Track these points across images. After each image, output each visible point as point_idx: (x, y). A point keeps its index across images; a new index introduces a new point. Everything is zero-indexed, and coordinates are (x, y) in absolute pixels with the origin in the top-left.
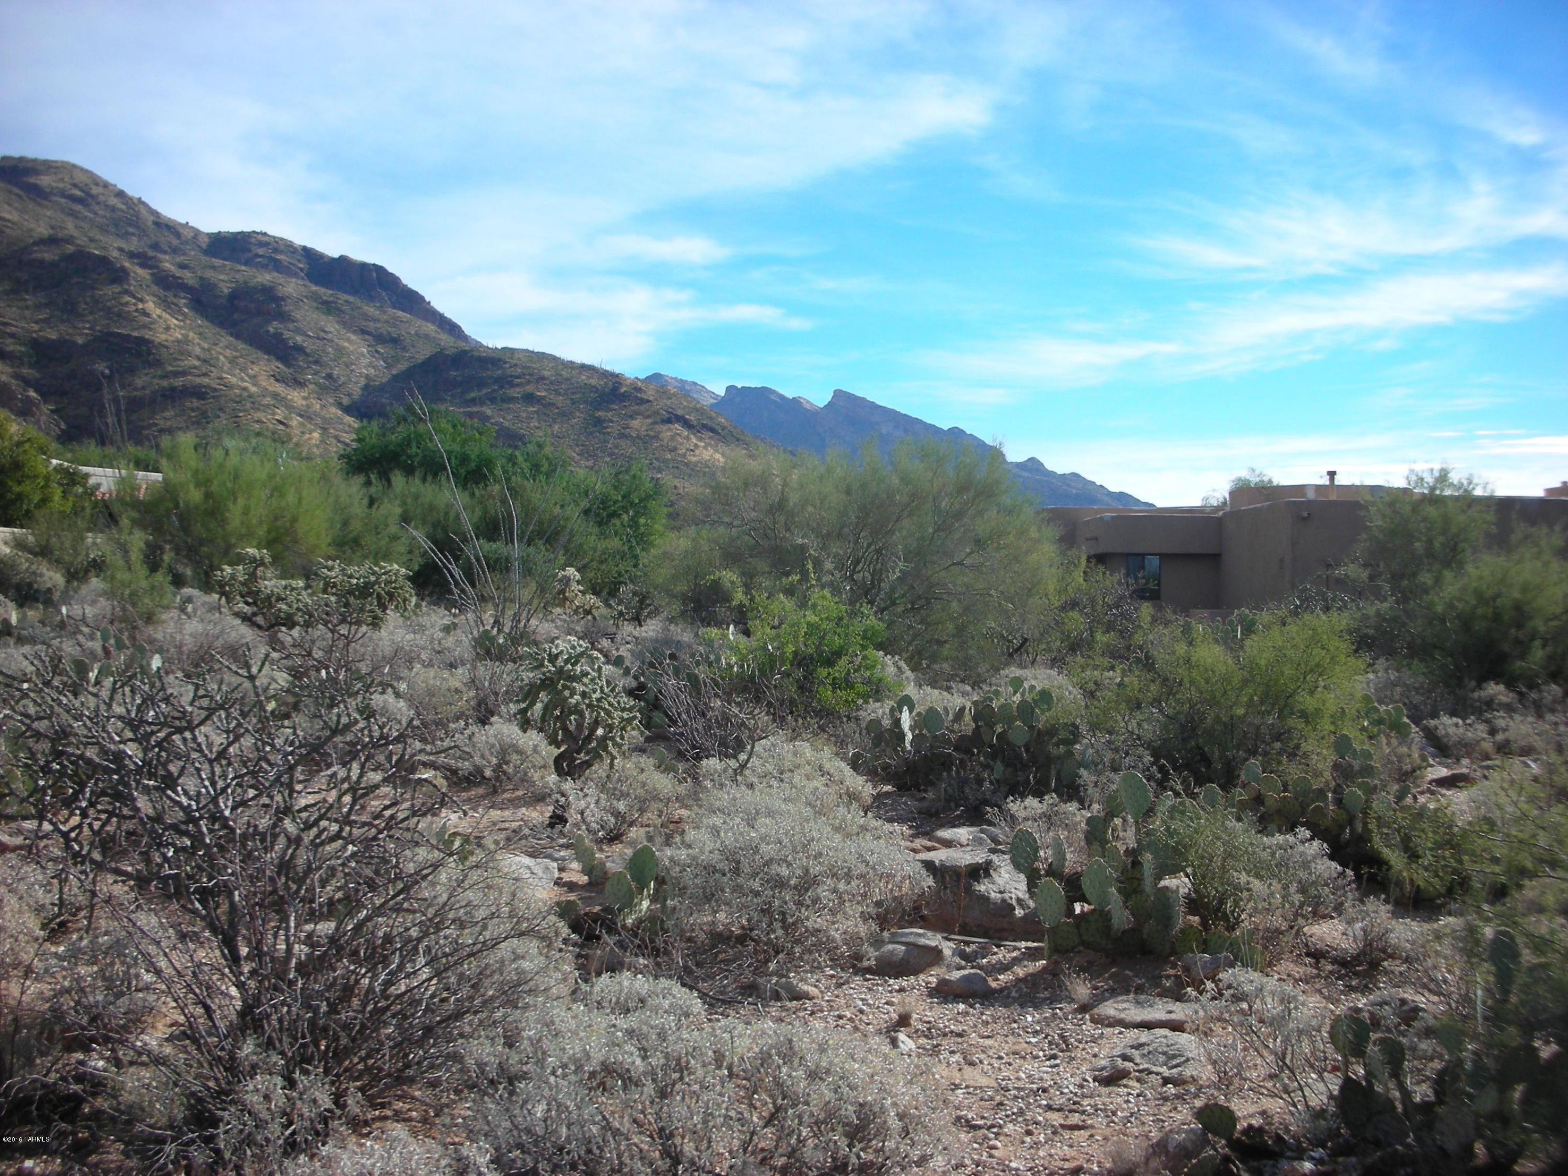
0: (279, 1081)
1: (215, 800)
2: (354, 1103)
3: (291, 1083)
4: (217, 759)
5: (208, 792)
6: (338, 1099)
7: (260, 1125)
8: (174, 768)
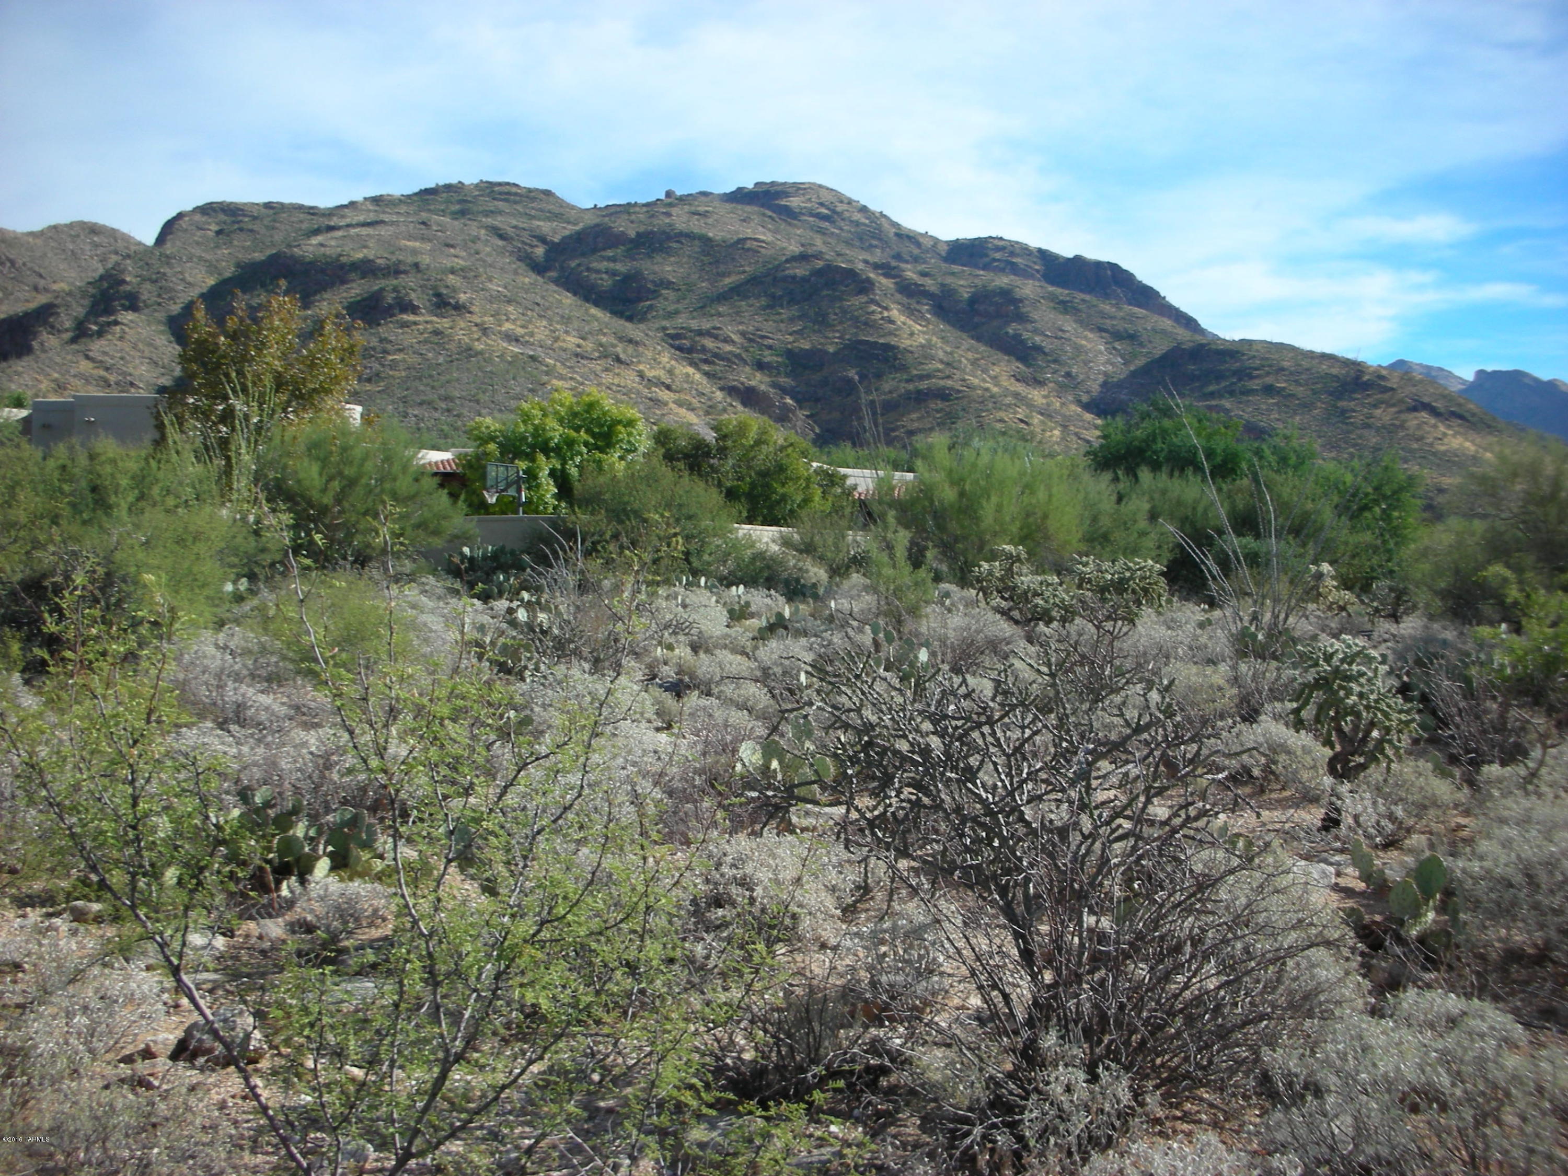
0: (1082, 1076)
1: (1011, 794)
2: (1152, 1100)
3: (1093, 1078)
4: (1013, 754)
5: (1005, 787)
6: (1137, 1095)
7: (1063, 1116)
8: (974, 761)
